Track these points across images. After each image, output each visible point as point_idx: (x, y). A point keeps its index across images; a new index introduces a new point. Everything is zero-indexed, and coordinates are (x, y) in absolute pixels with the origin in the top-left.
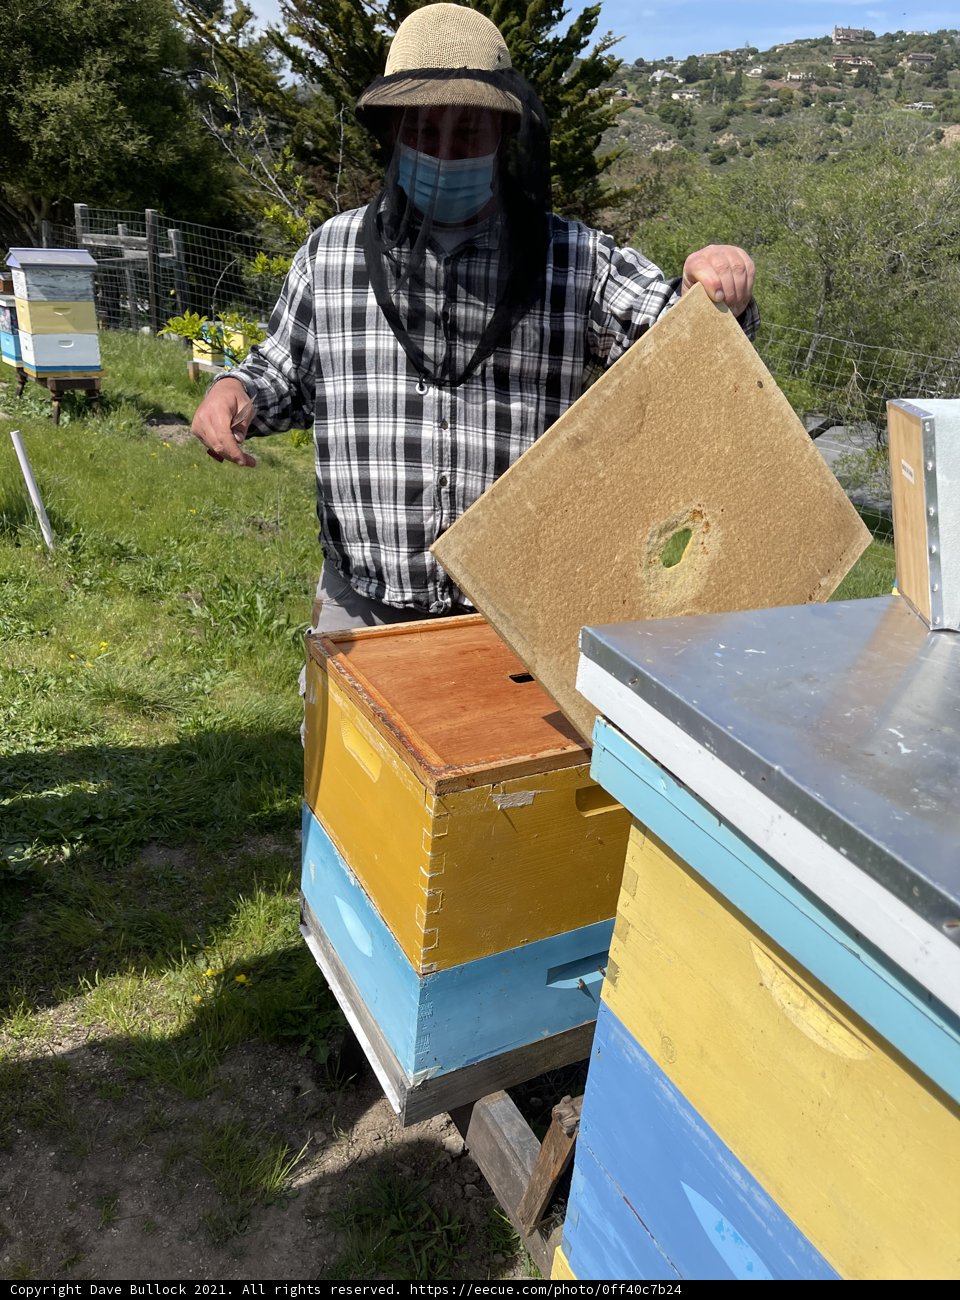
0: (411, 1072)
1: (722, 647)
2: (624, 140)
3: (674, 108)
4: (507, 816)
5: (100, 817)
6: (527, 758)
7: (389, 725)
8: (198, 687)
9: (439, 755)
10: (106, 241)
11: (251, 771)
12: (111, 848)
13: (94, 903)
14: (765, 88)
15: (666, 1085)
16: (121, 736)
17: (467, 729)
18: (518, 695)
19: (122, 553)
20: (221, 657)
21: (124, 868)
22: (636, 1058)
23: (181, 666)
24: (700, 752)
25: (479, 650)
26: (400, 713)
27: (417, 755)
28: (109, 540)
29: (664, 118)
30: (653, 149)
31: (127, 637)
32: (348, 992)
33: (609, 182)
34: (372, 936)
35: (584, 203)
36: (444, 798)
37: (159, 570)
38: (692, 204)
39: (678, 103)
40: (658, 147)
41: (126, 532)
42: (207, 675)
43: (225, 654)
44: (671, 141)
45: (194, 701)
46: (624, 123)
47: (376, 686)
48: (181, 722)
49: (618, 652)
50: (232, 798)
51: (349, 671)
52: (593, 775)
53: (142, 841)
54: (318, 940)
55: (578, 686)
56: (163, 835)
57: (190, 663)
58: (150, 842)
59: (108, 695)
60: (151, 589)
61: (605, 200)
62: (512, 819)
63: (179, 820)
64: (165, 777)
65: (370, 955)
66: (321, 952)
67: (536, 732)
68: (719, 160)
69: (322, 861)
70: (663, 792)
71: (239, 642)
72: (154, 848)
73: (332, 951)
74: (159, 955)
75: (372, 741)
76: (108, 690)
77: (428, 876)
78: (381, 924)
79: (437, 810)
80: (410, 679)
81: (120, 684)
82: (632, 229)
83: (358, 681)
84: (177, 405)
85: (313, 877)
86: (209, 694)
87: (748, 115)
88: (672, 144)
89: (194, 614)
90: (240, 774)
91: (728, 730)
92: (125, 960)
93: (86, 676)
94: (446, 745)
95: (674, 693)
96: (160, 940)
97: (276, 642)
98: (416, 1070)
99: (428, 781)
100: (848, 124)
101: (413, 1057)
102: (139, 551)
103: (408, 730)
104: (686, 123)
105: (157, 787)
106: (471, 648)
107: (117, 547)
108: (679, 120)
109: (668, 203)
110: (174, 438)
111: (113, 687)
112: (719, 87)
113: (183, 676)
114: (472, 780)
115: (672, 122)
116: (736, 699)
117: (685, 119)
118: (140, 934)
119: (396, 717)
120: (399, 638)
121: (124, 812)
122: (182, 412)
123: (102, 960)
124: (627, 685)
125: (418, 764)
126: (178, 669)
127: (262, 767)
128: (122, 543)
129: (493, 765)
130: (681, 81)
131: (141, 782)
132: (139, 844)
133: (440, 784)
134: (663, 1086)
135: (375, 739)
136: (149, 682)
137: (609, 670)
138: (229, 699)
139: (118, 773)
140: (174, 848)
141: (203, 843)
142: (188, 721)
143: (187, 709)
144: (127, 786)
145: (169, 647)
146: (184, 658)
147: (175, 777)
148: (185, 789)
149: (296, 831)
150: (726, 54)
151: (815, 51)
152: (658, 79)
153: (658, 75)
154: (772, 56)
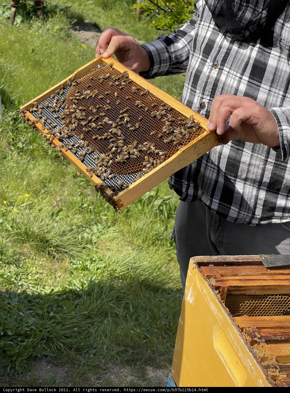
5: (9, 334)
8: (88, 238)
11: (120, 312)
12: (14, 358)
16: (31, 269)
20: (106, 215)
23: (78, 219)
31: (43, 191)
42: (95, 228)
43: (109, 214)
45: (84, 248)
48: (74, 264)
50: (104, 331)
53: (36, 357)
56: (52, 354)
57: (84, 217)
58: (42, 358)
59: (26, 236)
63: (65, 344)
64: (58, 306)
72: (44, 363)
76: (26, 233)
81: (35, 229)
86: (95, 243)
90: (111, 313)
93: (13, 219)
97: (147, 210)
105: (52, 314)
110: (90, 41)
111: (30, 231)
113: (79, 227)
121: (26, 331)
126: (75, 221)
127: (128, 309)
131: (42, 309)
132: (32, 358)
138: (109, 249)
139: (25, 298)
140: (58, 366)
141: (79, 365)
142: (78, 264)
143: (79, 254)
144: (31, 309)
145: (71, 203)
146: (81, 213)
147: (65, 308)
148: (71, 319)
149: (148, 367)
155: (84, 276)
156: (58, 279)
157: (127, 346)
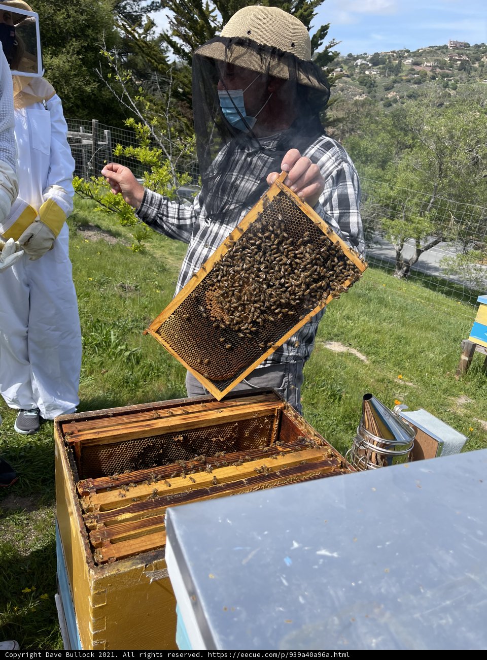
2: (340, 94)
3: (366, 78)
10: (72, 135)
14: (413, 70)
29: (361, 83)
30: (355, 99)
33: (330, 114)
38: (373, 126)
39: (368, 76)
40: (357, 98)
44: (364, 95)
46: (341, 85)
61: (329, 122)
68: (388, 105)
87: (404, 83)
88: (364, 96)
100: (455, 89)
104: (372, 86)
108: (368, 84)
109: (360, 125)
110: (91, 238)
112: (390, 68)
115: (365, 86)
117: (371, 84)
141: (44, 494)
148: (39, 456)
150: (394, 52)
151: (439, 52)
152: (359, 64)
153: (359, 62)
154: (417, 54)
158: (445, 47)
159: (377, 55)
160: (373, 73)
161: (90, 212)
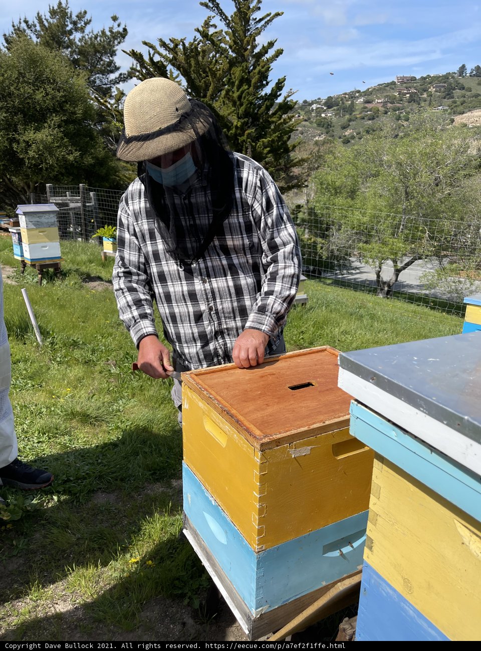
0: (254, 610)
1: (416, 358)
2: (300, 137)
3: (323, 120)
4: (298, 462)
5: (72, 479)
6: (306, 428)
7: (230, 416)
8: (117, 408)
9: (259, 430)
10: (61, 200)
11: (147, 450)
12: (78, 495)
13: (70, 525)
14: (366, 108)
15: (409, 607)
16: (80, 435)
17: (271, 416)
18: (295, 396)
19: (75, 344)
20: (127, 392)
21: (85, 505)
22: (388, 592)
23: (108, 398)
24: (417, 413)
25: (270, 375)
26: (235, 409)
27: (248, 430)
28: (68, 338)
29: (319, 125)
30: (315, 139)
31: (80, 386)
32: (213, 565)
33: (296, 155)
34: (226, 532)
35: (284, 165)
36: (265, 453)
37: (93, 351)
38: (336, 162)
39: (325, 118)
40: (317, 138)
41: (76, 334)
42: (120, 402)
43: (129, 391)
44: (323, 135)
45: (115, 415)
46: (300, 129)
47: (220, 396)
48: (109, 427)
49: (362, 365)
50: (138, 464)
51: (206, 390)
52: (352, 433)
54: (194, 537)
55: (339, 385)
56: (104, 486)
57: (112, 397)
58: (98, 490)
59: (72, 415)
60: (90, 361)
61: (295, 163)
62: (300, 463)
63: (112, 478)
64: (103, 455)
65: (226, 543)
66: (196, 544)
67: (307, 415)
68: (346, 142)
69: (195, 493)
70: (395, 438)
71: (136, 384)
72: (100, 493)
73: (203, 543)
74: (106, 552)
75: (221, 425)
76: (72, 413)
77: (258, 496)
78: (231, 526)
79: (261, 459)
80: (237, 391)
81: (78, 409)
82: (308, 175)
83: (211, 394)
84: (97, 272)
85: (190, 502)
86: (122, 411)
87: (359, 121)
89: (112, 371)
90: (141, 452)
91: (433, 400)
92: (88, 555)
93: (61, 406)
94: (262, 424)
95: (398, 383)
96: (105, 544)
97: (154, 383)
98: (257, 608)
99: (255, 444)
100: (407, 120)
101: (255, 601)
102: (83, 343)
103: (241, 418)
104: (329, 127)
105: (99, 461)
106: (267, 374)
107: (72, 342)
108: (326, 126)
109: (324, 162)
110: (97, 288)
111: (74, 411)
112: (344, 109)
113: (109, 403)
114: (278, 442)
115: (323, 127)
116: (432, 384)
117: (329, 125)
118: (95, 541)
119: (234, 412)
120: (228, 371)
121: (84, 475)
122: (100, 275)
123: (76, 557)
124: (369, 381)
125: (249, 435)
126: (106, 400)
127: (152, 447)
128: (75, 339)
129: (288, 433)
130: (325, 108)
131: (91, 459)
132: (92, 491)
133: (262, 445)
134: (407, 607)
135: (223, 424)
136: (92, 407)
137: (358, 375)
138: (133, 413)
139: (79, 454)
140: (110, 493)
141: (125, 489)
142: (113, 426)
143: (112, 420)
144: (84, 461)
145: (101, 389)
146: (109, 394)
147: (108, 455)
148: (114, 461)
149: (172, 480)
150: (345, 94)
151: (388, 88)
152: (314, 108)
153: (314, 106)
154: (367, 93)
155: (118, 432)
156: (100, 438)
157: (156, 469)
158: (393, 83)
159: (330, 98)
160: (329, 115)
161: (86, 267)
